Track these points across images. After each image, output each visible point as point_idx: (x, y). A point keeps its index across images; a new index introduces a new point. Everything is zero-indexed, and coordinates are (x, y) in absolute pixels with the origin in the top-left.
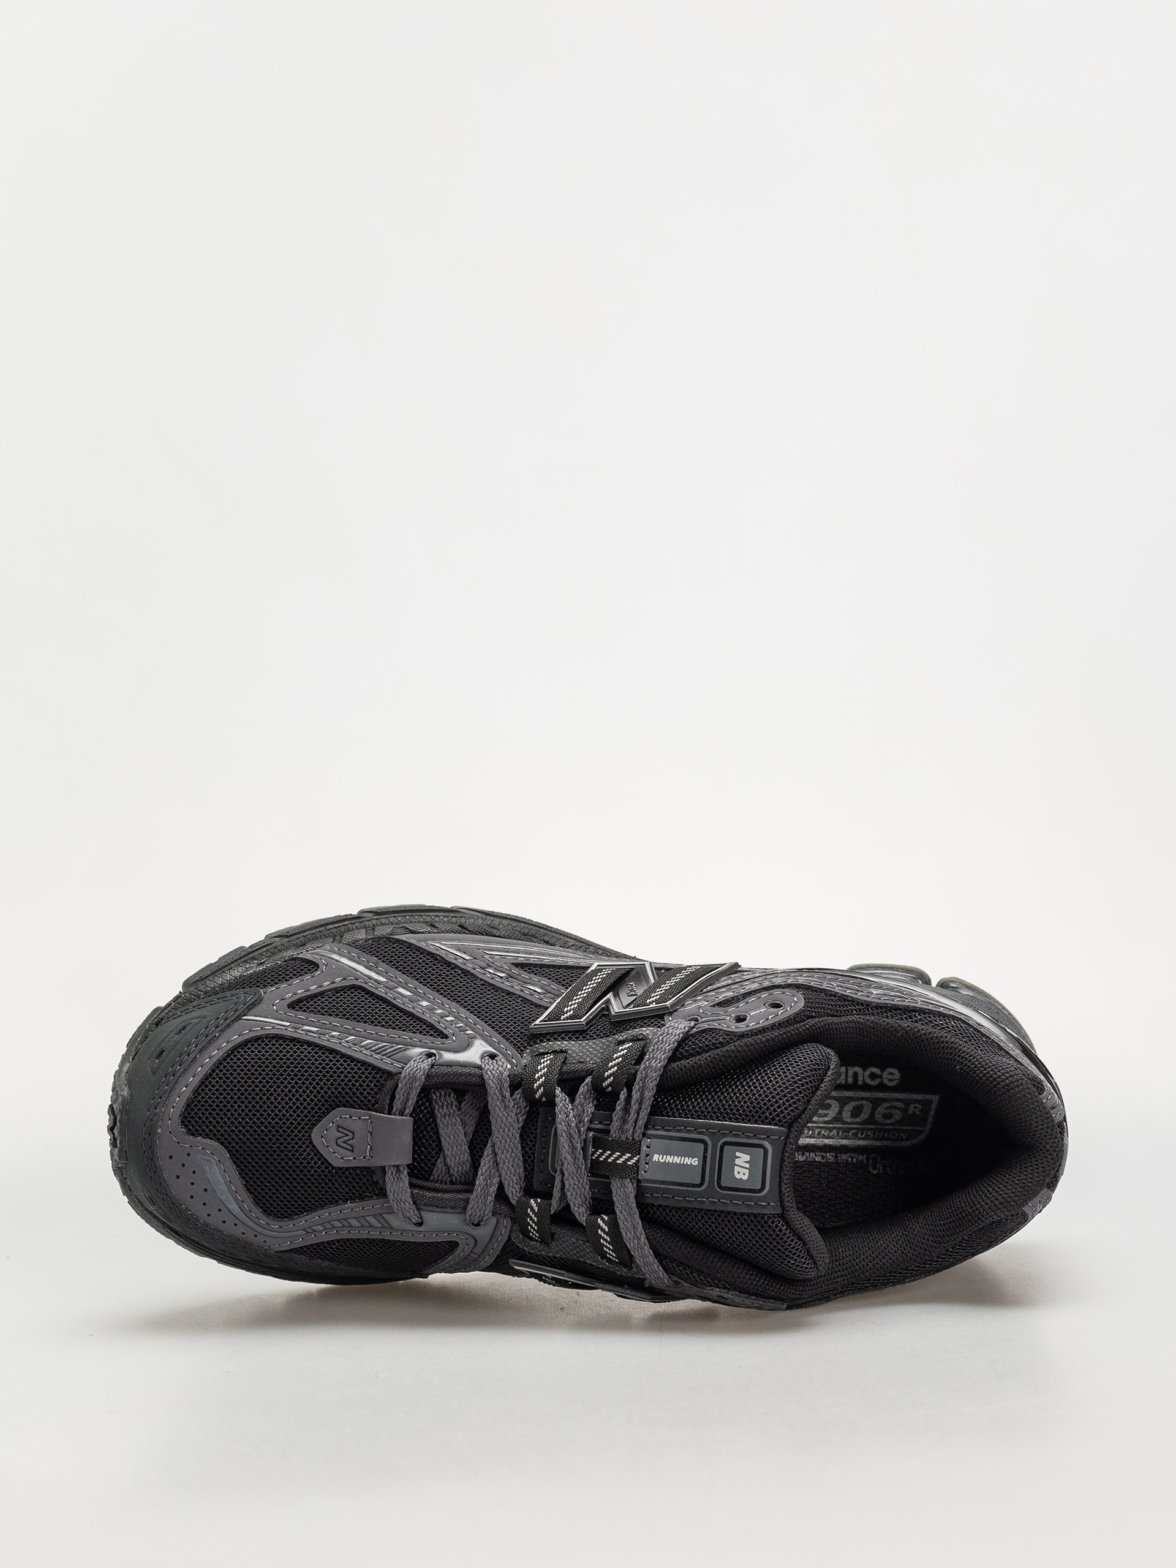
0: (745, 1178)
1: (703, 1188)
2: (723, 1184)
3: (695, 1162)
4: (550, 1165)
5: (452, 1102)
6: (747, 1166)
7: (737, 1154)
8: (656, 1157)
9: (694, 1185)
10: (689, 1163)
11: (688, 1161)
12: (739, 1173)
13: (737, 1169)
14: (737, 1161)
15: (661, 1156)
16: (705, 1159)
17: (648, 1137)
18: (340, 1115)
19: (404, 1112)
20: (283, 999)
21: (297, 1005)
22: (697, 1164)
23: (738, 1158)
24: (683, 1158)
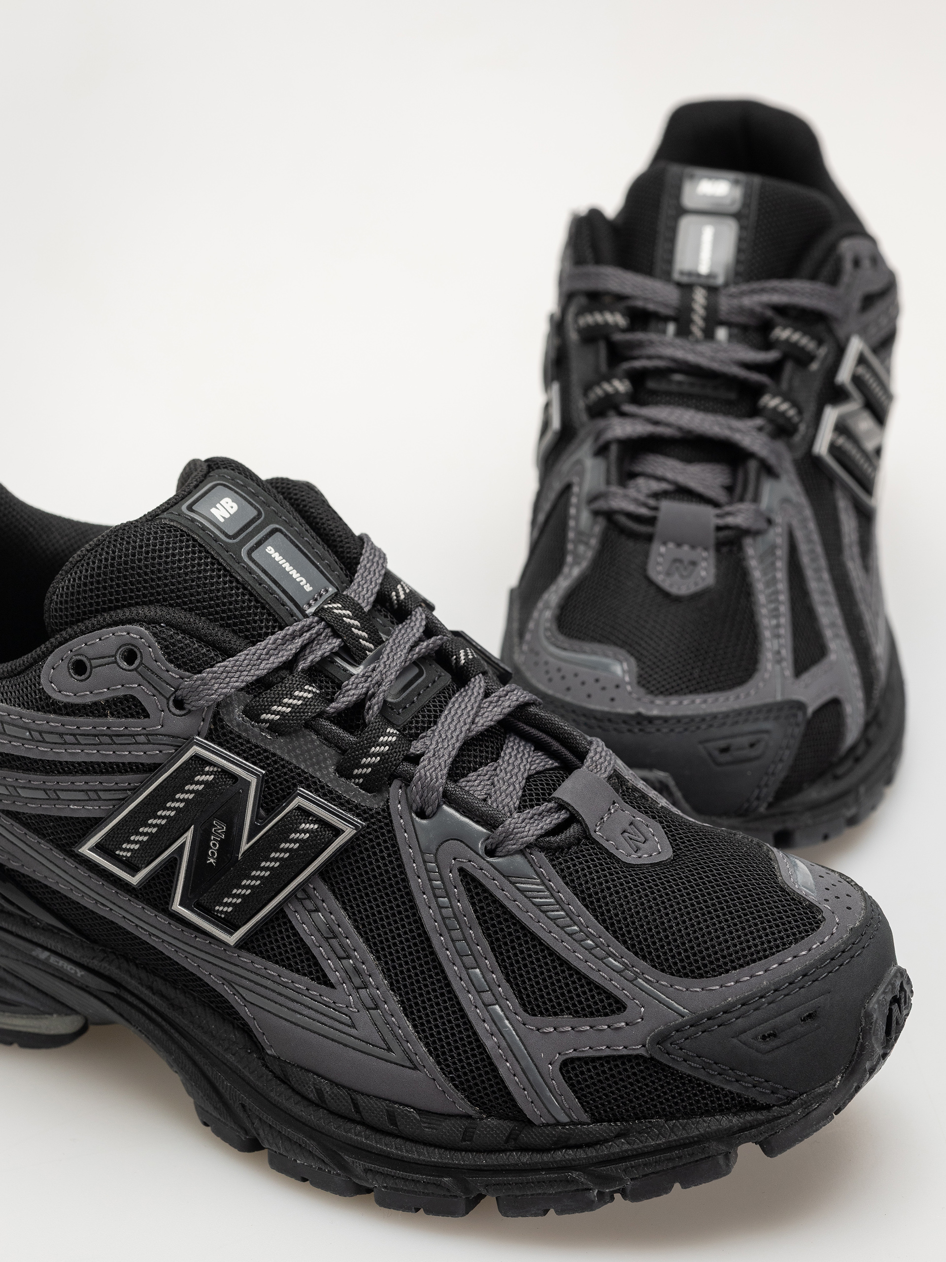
0: (228, 499)
1: (278, 526)
2: (256, 513)
4: (422, 679)
6: (218, 505)
7: (222, 520)
8: (308, 589)
9: (286, 536)
10: (277, 554)
11: (277, 557)
12: (232, 507)
13: (232, 511)
14: (227, 516)
15: (302, 585)
16: (259, 544)
17: (302, 612)
18: (625, 854)
19: (556, 805)
20: (627, 1024)
21: (617, 1006)
22: (269, 548)
23: (224, 518)
24: (280, 563)
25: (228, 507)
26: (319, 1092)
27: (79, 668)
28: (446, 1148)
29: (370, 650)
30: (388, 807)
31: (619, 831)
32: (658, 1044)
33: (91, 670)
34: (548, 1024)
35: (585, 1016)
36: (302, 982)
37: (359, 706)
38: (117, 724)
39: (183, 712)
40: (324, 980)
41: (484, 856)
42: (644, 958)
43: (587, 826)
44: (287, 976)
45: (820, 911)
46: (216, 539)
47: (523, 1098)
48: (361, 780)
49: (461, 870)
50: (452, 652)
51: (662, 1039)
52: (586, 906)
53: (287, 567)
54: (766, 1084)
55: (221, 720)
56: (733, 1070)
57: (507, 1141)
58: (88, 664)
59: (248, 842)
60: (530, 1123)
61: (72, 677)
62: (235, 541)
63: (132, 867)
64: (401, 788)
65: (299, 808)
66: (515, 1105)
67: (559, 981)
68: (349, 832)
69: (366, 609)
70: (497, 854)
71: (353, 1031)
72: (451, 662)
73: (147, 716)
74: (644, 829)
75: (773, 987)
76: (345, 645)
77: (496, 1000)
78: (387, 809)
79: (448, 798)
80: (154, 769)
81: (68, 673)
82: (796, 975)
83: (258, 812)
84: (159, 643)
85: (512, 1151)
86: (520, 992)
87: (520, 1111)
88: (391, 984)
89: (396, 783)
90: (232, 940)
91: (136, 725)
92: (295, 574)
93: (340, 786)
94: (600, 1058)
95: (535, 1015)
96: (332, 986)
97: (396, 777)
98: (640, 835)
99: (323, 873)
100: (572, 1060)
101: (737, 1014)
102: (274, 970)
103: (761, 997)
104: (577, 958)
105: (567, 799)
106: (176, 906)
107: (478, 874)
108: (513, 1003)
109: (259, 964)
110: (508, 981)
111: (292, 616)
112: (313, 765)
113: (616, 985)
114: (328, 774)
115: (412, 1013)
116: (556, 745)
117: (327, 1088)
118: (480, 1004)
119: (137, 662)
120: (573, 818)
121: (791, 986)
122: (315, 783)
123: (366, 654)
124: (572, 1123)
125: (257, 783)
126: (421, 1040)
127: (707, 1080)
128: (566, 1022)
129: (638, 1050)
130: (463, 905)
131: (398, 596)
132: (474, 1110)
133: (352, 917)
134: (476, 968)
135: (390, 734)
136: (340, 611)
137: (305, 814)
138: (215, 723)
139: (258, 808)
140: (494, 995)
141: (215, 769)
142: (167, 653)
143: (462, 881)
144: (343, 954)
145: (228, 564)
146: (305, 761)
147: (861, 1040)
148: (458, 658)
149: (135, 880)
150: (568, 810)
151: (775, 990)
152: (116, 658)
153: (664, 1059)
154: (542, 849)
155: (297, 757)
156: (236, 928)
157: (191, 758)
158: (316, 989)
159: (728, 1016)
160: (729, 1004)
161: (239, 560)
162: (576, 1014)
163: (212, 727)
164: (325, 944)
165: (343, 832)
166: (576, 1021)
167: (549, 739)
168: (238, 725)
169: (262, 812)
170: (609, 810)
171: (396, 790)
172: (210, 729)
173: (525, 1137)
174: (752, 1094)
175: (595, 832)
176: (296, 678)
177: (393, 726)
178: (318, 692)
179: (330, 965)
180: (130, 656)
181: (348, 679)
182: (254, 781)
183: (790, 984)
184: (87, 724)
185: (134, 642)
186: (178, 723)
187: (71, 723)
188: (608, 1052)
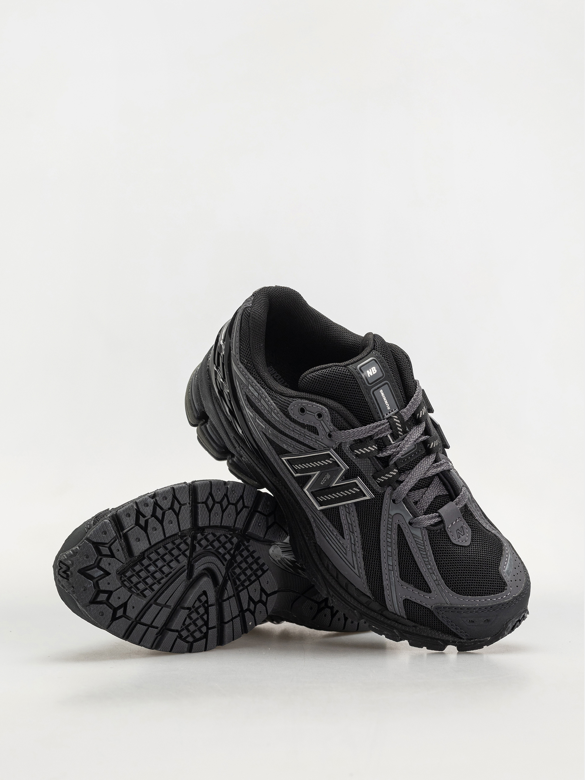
0: (374, 368)
1: (388, 382)
2: (382, 375)
3: (381, 391)
4: (415, 450)
5: (419, 504)
6: (370, 370)
7: (369, 376)
8: (389, 408)
9: (389, 386)
10: (383, 393)
11: (383, 394)
12: (375, 371)
13: (374, 373)
14: (372, 375)
15: (387, 406)
16: (378, 388)
17: (383, 416)
18: (455, 540)
19: (438, 515)
20: (429, 598)
21: (428, 590)
22: (381, 390)
23: (370, 375)
24: (383, 397)
25: (373, 371)
26: (328, 565)
27: (302, 410)
28: (359, 603)
29: (401, 435)
30: (384, 494)
31: (456, 529)
32: (436, 608)
33: (306, 414)
34: (406, 585)
35: (418, 588)
36: (336, 532)
37: (389, 457)
38: (308, 433)
39: (330, 439)
40: (342, 535)
41: (408, 524)
42: (444, 579)
43: (445, 526)
44: (332, 528)
45: (507, 585)
46: (364, 384)
47: (388, 603)
48: (379, 482)
49: (399, 525)
50: (429, 443)
51: (437, 608)
52: (433, 554)
53: (385, 399)
54: (465, 633)
55: (341, 446)
56: (456, 626)
57: (379, 611)
58: (305, 411)
59: (335, 484)
60: (388, 610)
61: (299, 412)
62: (371, 385)
63: (297, 471)
64: (391, 489)
65: (355, 483)
66: (385, 603)
67: (414, 573)
68: (368, 498)
69: (405, 420)
70: (412, 525)
71: (345, 555)
72: (427, 445)
73: (318, 434)
74: (465, 530)
75: (479, 607)
76: (393, 433)
77: (393, 570)
78: (383, 494)
79: (405, 501)
80: (313, 449)
81: (298, 410)
82: (489, 606)
83: (342, 477)
84: (331, 416)
85: (379, 614)
86: (401, 570)
87: (386, 605)
88: (363, 548)
89: (390, 488)
90: (319, 508)
91: (314, 436)
92: (386, 402)
93: (371, 481)
94: (417, 603)
95: (403, 581)
96: (344, 538)
97: (390, 485)
98: (463, 532)
99: (355, 503)
100: (408, 600)
101: (464, 611)
102: (328, 524)
103: (474, 609)
104: (423, 570)
105: (442, 515)
106: (305, 490)
107: (403, 529)
108: (397, 574)
109: (325, 519)
110: (399, 566)
111: (379, 418)
112: (365, 471)
113: (431, 584)
114: (369, 475)
115: (366, 560)
116: (450, 487)
117: (330, 566)
118: (387, 568)
119: (321, 418)
120: (442, 522)
121: (485, 609)
122: (364, 477)
123: (399, 437)
124: (400, 616)
125: (345, 471)
126: (365, 569)
127: (447, 625)
128: (411, 588)
129: (429, 607)
130: (395, 537)
131: (419, 415)
132: (373, 597)
133: (359, 521)
134: (391, 557)
135: (394, 472)
136: (396, 420)
137: (356, 485)
138: (339, 446)
139: (343, 476)
140: (393, 568)
141: (333, 460)
142: (332, 420)
143: (398, 528)
144: (351, 531)
145: (365, 394)
146: (364, 468)
147: (501, 631)
148: (430, 446)
149: (296, 475)
150: (441, 518)
151: (480, 609)
152: (315, 414)
153: (436, 614)
154: (427, 529)
155: (361, 466)
156: (321, 506)
157: (327, 454)
158: (339, 537)
159: (461, 610)
160: (463, 607)
161: (369, 394)
162: (415, 587)
163: (338, 447)
164: (347, 525)
165: (367, 496)
166: (414, 589)
167: (449, 485)
168: (346, 450)
169: (344, 477)
170: (457, 520)
171: (389, 490)
172: (337, 447)
173: (385, 613)
174: (459, 634)
175: (448, 528)
176: (372, 442)
177: (397, 469)
178: (377, 448)
179: (346, 532)
180: (320, 415)
181: (389, 445)
182: (344, 470)
183: (485, 608)
184: (298, 428)
185: (322, 413)
186: (327, 441)
187: (293, 425)
188: (420, 603)
